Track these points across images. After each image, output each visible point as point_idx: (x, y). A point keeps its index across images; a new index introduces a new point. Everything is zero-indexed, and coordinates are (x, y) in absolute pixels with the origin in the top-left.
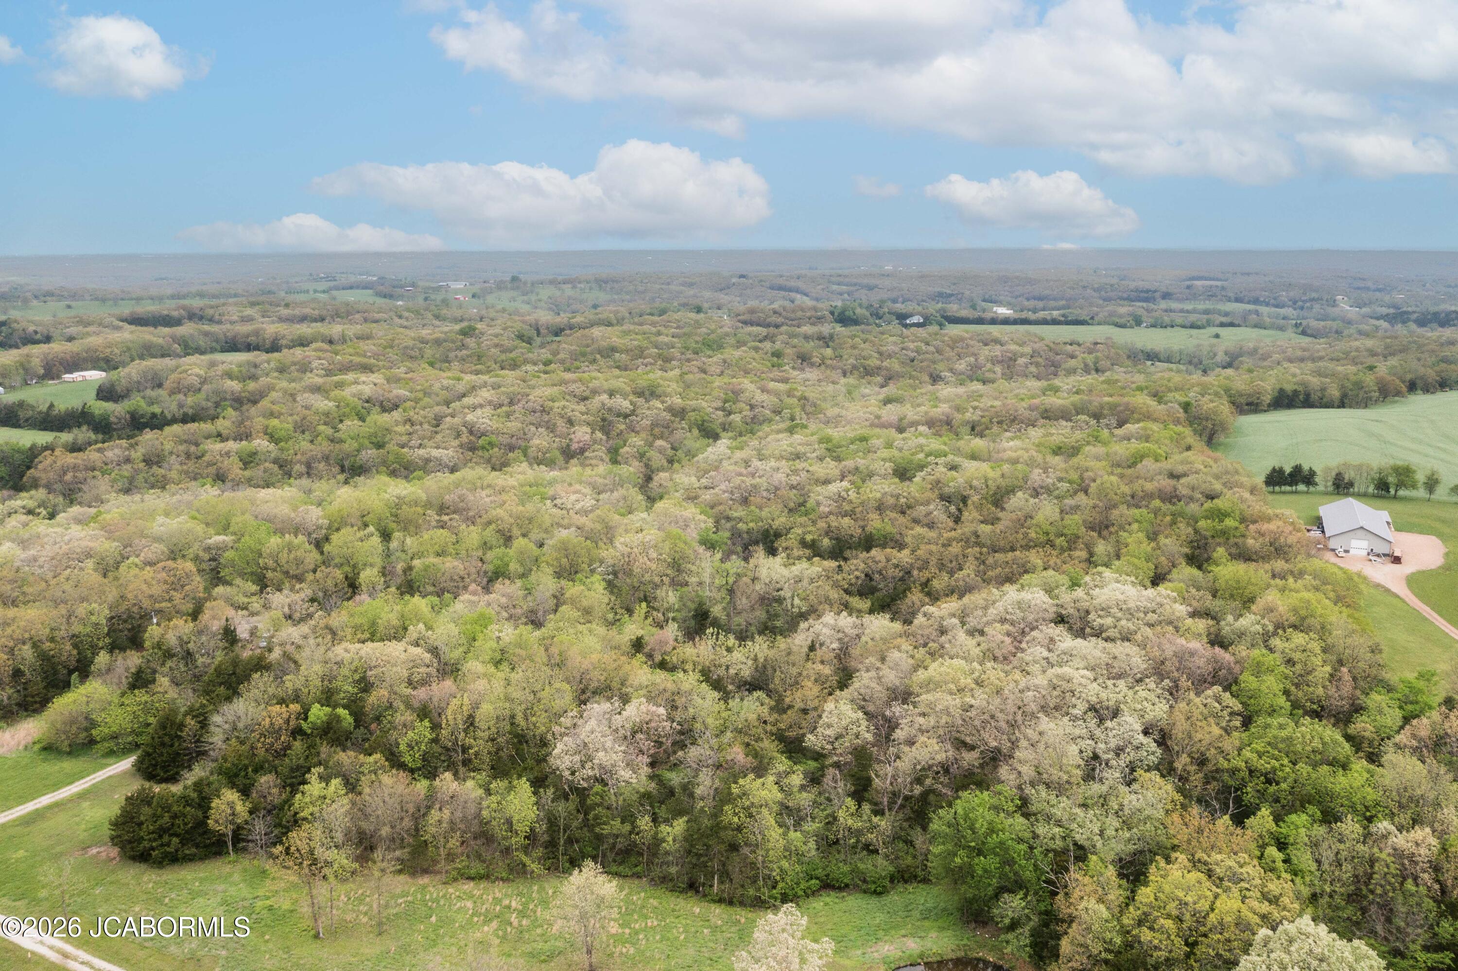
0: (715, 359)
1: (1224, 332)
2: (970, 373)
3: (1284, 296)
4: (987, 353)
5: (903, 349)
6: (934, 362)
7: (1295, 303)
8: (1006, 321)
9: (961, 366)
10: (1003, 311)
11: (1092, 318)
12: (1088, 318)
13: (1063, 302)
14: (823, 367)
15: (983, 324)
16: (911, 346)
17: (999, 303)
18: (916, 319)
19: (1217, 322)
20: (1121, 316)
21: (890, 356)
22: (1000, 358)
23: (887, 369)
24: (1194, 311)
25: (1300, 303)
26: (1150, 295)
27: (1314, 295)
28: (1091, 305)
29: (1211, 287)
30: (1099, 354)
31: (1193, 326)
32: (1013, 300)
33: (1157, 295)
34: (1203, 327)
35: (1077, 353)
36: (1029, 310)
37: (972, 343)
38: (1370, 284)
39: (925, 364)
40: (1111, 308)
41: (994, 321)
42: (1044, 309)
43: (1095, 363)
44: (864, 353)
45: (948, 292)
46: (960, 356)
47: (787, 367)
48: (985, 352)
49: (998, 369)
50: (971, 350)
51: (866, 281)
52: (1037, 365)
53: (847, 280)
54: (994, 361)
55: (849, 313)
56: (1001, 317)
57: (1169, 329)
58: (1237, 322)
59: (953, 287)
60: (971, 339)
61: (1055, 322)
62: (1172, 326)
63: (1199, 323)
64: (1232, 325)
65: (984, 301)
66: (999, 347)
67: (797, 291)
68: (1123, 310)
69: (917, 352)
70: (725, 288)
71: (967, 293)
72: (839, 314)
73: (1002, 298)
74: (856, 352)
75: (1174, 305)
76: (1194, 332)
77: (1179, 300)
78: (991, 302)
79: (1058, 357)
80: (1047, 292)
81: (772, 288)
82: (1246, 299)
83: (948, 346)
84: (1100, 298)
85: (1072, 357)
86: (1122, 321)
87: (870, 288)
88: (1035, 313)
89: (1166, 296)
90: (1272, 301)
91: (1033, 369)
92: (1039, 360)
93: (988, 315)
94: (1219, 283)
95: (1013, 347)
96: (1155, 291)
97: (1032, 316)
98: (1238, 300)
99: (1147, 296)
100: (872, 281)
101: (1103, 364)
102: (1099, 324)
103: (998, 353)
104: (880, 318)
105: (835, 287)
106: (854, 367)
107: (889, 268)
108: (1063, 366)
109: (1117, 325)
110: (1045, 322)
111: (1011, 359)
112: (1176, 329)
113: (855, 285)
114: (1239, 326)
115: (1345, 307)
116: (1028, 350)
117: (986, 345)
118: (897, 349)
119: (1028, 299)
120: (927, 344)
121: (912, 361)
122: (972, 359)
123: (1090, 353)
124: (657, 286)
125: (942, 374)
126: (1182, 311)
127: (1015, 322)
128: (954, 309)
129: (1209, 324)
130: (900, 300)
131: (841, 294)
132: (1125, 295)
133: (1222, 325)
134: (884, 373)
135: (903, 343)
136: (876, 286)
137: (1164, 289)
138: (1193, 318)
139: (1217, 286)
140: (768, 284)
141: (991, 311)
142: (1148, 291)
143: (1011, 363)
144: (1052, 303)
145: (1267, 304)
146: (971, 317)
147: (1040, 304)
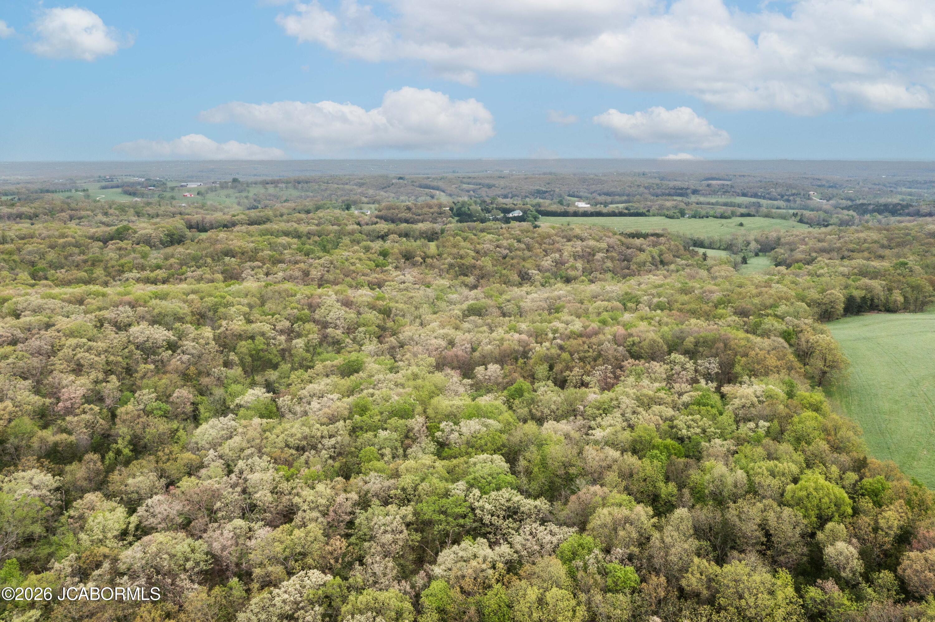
0: (322, 261)
1: (746, 221)
2: (554, 269)
3: (774, 192)
4: (570, 248)
5: (498, 246)
6: (524, 260)
7: (782, 196)
8: (585, 214)
9: (547, 262)
10: (582, 205)
11: (648, 211)
12: (644, 211)
13: (625, 198)
14: (423, 266)
15: (568, 216)
16: (505, 243)
17: (580, 198)
18: (517, 213)
19: (739, 214)
20: (668, 209)
21: (486, 254)
22: (581, 254)
23: (481, 268)
24: (717, 204)
25: (786, 197)
26: (684, 191)
27: (794, 191)
28: (646, 200)
29: (723, 185)
30: (662, 247)
31: (722, 217)
32: (589, 195)
33: (689, 191)
34: (729, 217)
35: (644, 246)
36: (601, 204)
37: (557, 239)
38: (824, 183)
39: (515, 261)
40: (660, 202)
41: (576, 214)
42: (612, 203)
43: (660, 255)
44: (462, 252)
45: (544, 189)
46: (546, 253)
47: (390, 267)
48: (568, 248)
49: (579, 265)
50: (557, 245)
51: (487, 181)
52: (612, 259)
53: (474, 181)
54: (576, 256)
55: (465, 209)
56: (581, 210)
57: (705, 219)
58: (752, 213)
59: (547, 186)
60: (556, 235)
61: (621, 214)
62: (707, 217)
63: (726, 214)
64: (749, 215)
65: (569, 196)
66: (579, 242)
67: (438, 189)
68: (669, 204)
69: (509, 249)
70: (386, 187)
71: (557, 190)
72: (457, 210)
73: (581, 194)
74: (455, 251)
75: (702, 199)
76: (723, 221)
77: (703, 195)
78: (573, 196)
79: (629, 251)
80: (613, 189)
81: (420, 186)
82: (750, 194)
83: (537, 242)
84: (650, 194)
85: (641, 250)
86: (671, 213)
87: (489, 187)
88: (605, 206)
89: (695, 192)
90: (767, 196)
91: (609, 264)
92: (614, 254)
93: (571, 209)
94: (728, 183)
95: (592, 243)
96: (687, 189)
97: (605, 210)
98: (744, 195)
99: (682, 192)
100: (492, 182)
101: (668, 257)
102: (654, 215)
103: (579, 249)
104: (489, 212)
105: (465, 186)
106: (451, 266)
107: (506, 172)
108: (634, 260)
109: (668, 217)
110: (613, 214)
111: (590, 254)
112: (711, 219)
113: (480, 184)
114: (754, 216)
115: (816, 200)
116: (604, 245)
117: (569, 240)
118: (492, 248)
119: (600, 195)
120: (519, 241)
121: (504, 257)
122: (557, 255)
123: (654, 246)
124: (336, 186)
125: (530, 271)
126: (709, 204)
127: (592, 214)
128: (547, 204)
129: (733, 214)
130: (510, 195)
131: (468, 191)
132: (667, 192)
133: (742, 215)
134: (477, 272)
135: (498, 240)
136: (494, 186)
137: (693, 187)
138: (720, 210)
139: (728, 185)
140: (417, 184)
141: (574, 204)
142: (682, 189)
143: (590, 258)
144: (617, 198)
145: (764, 198)
146: (559, 210)
147: (609, 199)
